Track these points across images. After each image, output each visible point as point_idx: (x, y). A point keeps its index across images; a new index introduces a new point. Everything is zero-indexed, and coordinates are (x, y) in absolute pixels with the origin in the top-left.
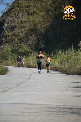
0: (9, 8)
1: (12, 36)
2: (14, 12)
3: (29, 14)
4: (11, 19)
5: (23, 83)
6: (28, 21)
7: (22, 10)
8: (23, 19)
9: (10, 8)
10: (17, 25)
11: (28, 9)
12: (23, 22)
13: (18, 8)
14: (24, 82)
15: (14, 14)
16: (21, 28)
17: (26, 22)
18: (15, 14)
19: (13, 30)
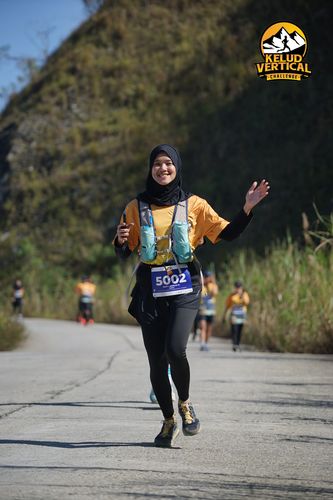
0: (33, 79)
1: (44, 192)
2: (53, 94)
3: (115, 102)
4: (41, 122)
5: (77, 386)
6: (115, 134)
7: (87, 88)
8: (93, 126)
9: (38, 77)
10: (64, 148)
11: (112, 81)
12: (91, 135)
13: (72, 80)
14: (86, 379)
15: (53, 100)
16: (83, 159)
17: (106, 134)
18: (59, 104)
19: (49, 169)
